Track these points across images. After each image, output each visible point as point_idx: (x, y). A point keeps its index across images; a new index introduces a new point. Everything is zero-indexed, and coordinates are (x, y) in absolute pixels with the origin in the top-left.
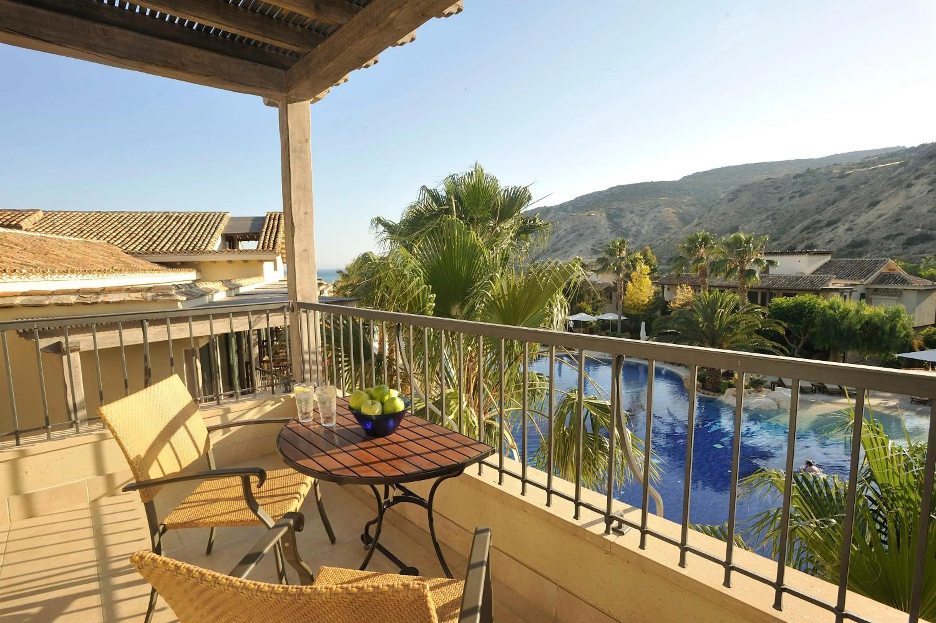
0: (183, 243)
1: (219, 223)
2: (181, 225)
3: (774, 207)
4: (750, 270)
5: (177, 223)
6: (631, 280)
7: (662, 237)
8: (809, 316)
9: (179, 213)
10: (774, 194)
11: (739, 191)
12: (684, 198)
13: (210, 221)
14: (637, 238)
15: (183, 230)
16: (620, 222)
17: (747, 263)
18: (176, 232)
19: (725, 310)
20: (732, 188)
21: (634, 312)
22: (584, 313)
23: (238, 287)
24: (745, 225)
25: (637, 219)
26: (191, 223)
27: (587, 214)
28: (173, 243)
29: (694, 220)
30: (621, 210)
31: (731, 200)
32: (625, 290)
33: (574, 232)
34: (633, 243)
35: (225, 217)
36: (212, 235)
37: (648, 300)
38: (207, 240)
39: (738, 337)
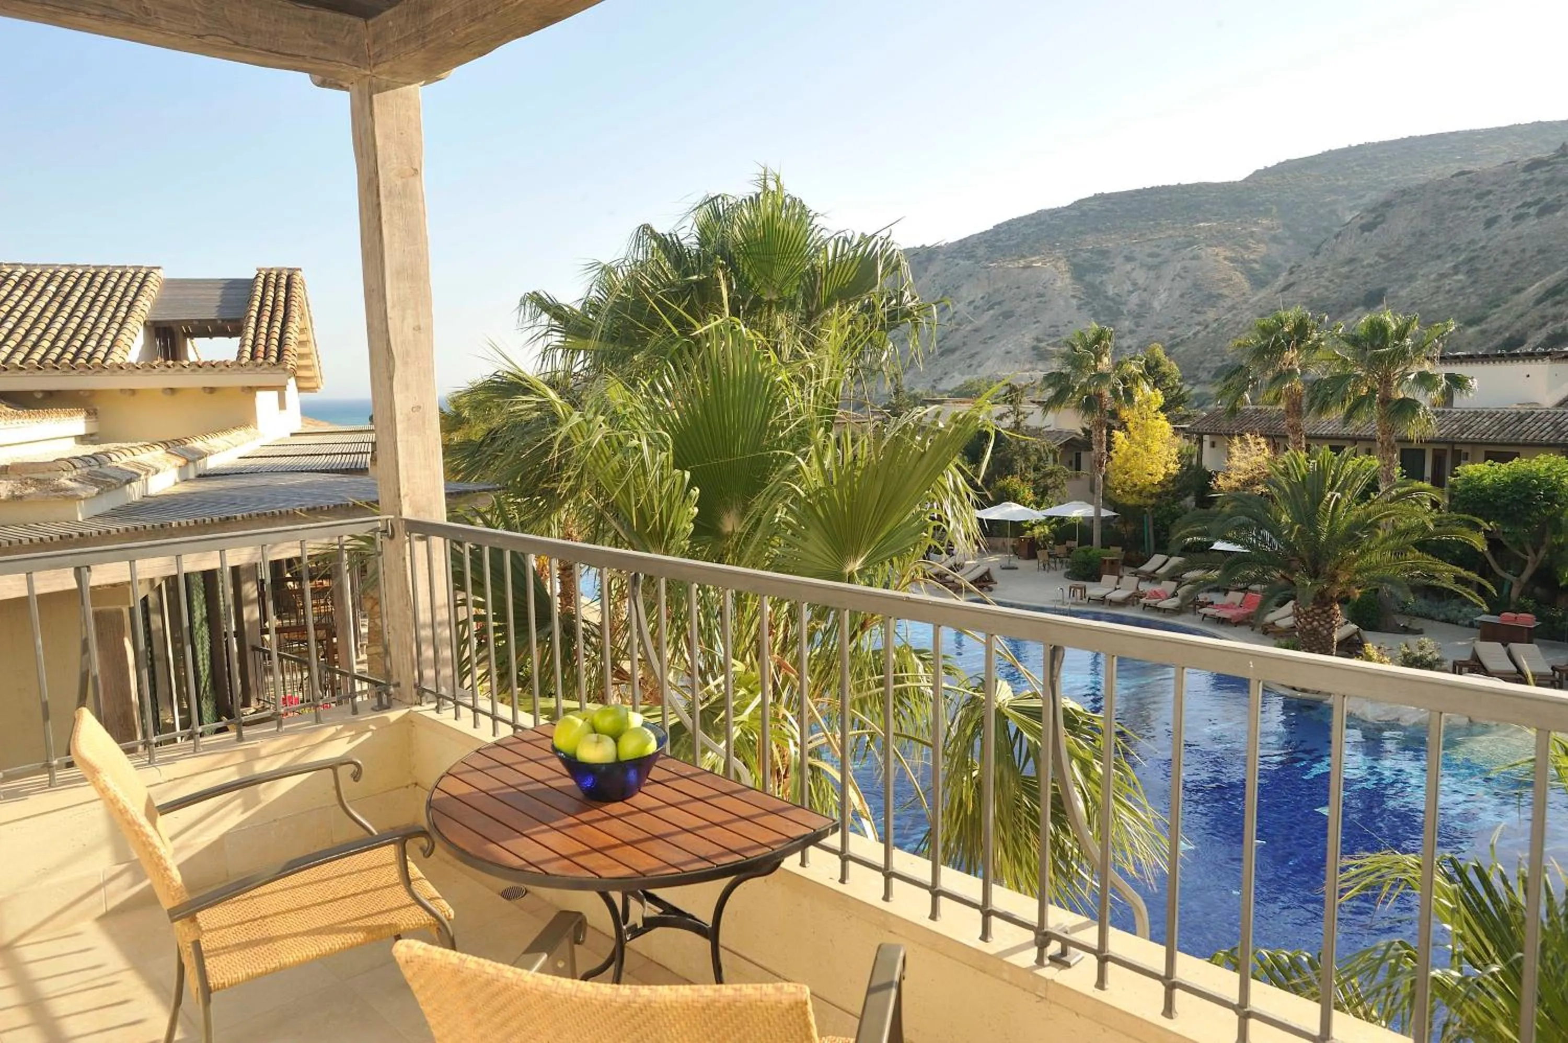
0: (46, 344)
1: (136, 294)
2: (37, 299)
3: (1472, 242)
4: (1404, 401)
5: (26, 293)
6: (1123, 426)
7: (1201, 318)
8: (1546, 507)
9: (30, 267)
10: (1475, 209)
11: (1387, 204)
12: (1256, 223)
13: (114, 290)
14: (1142, 322)
15: (44, 310)
16: (1101, 283)
17: (1399, 385)
18: (24, 315)
19: (1343, 495)
20: (1372, 197)
21: (1131, 500)
22: (1015, 501)
23: (202, 455)
24: (1402, 287)
25: (1140, 276)
26: (63, 294)
27: (1022, 263)
28: (19, 345)
29: (1276, 276)
30: (1104, 253)
31: (1366, 228)
32: (1109, 449)
33: (991, 308)
34: (1131, 332)
35: (152, 278)
36: (121, 325)
37: (1163, 471)
38: (110, 337)
39: (1374, 558)
